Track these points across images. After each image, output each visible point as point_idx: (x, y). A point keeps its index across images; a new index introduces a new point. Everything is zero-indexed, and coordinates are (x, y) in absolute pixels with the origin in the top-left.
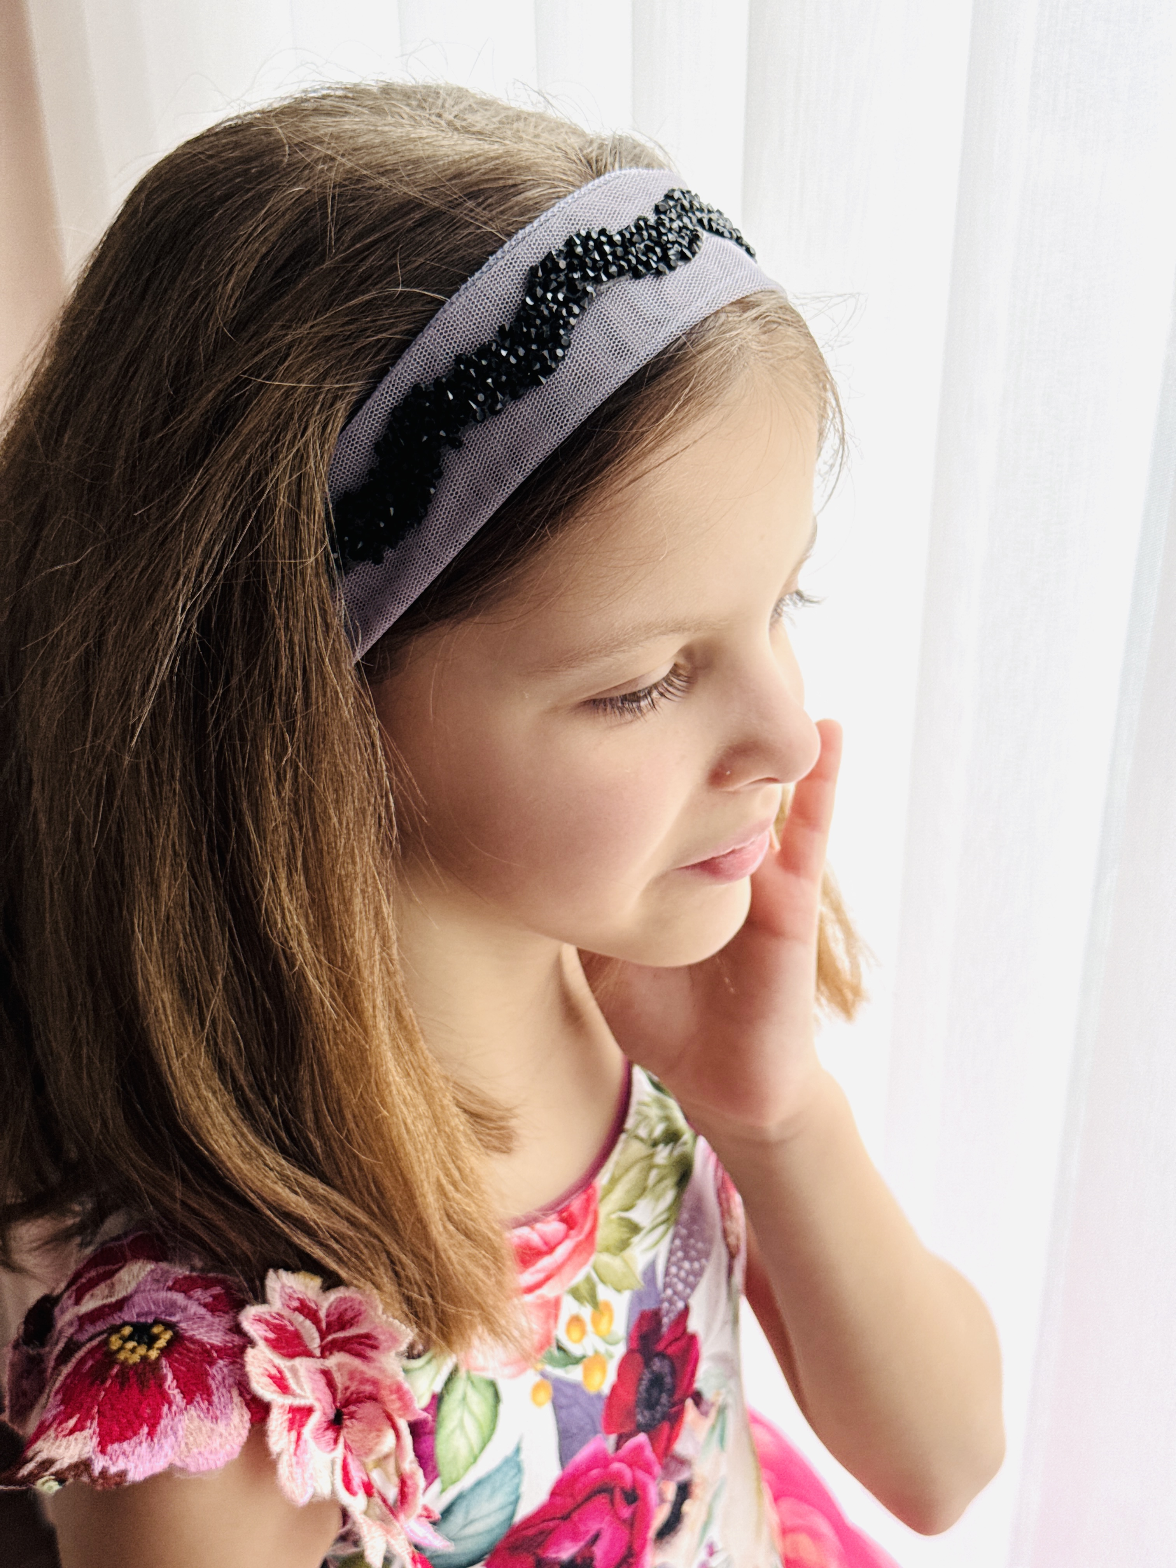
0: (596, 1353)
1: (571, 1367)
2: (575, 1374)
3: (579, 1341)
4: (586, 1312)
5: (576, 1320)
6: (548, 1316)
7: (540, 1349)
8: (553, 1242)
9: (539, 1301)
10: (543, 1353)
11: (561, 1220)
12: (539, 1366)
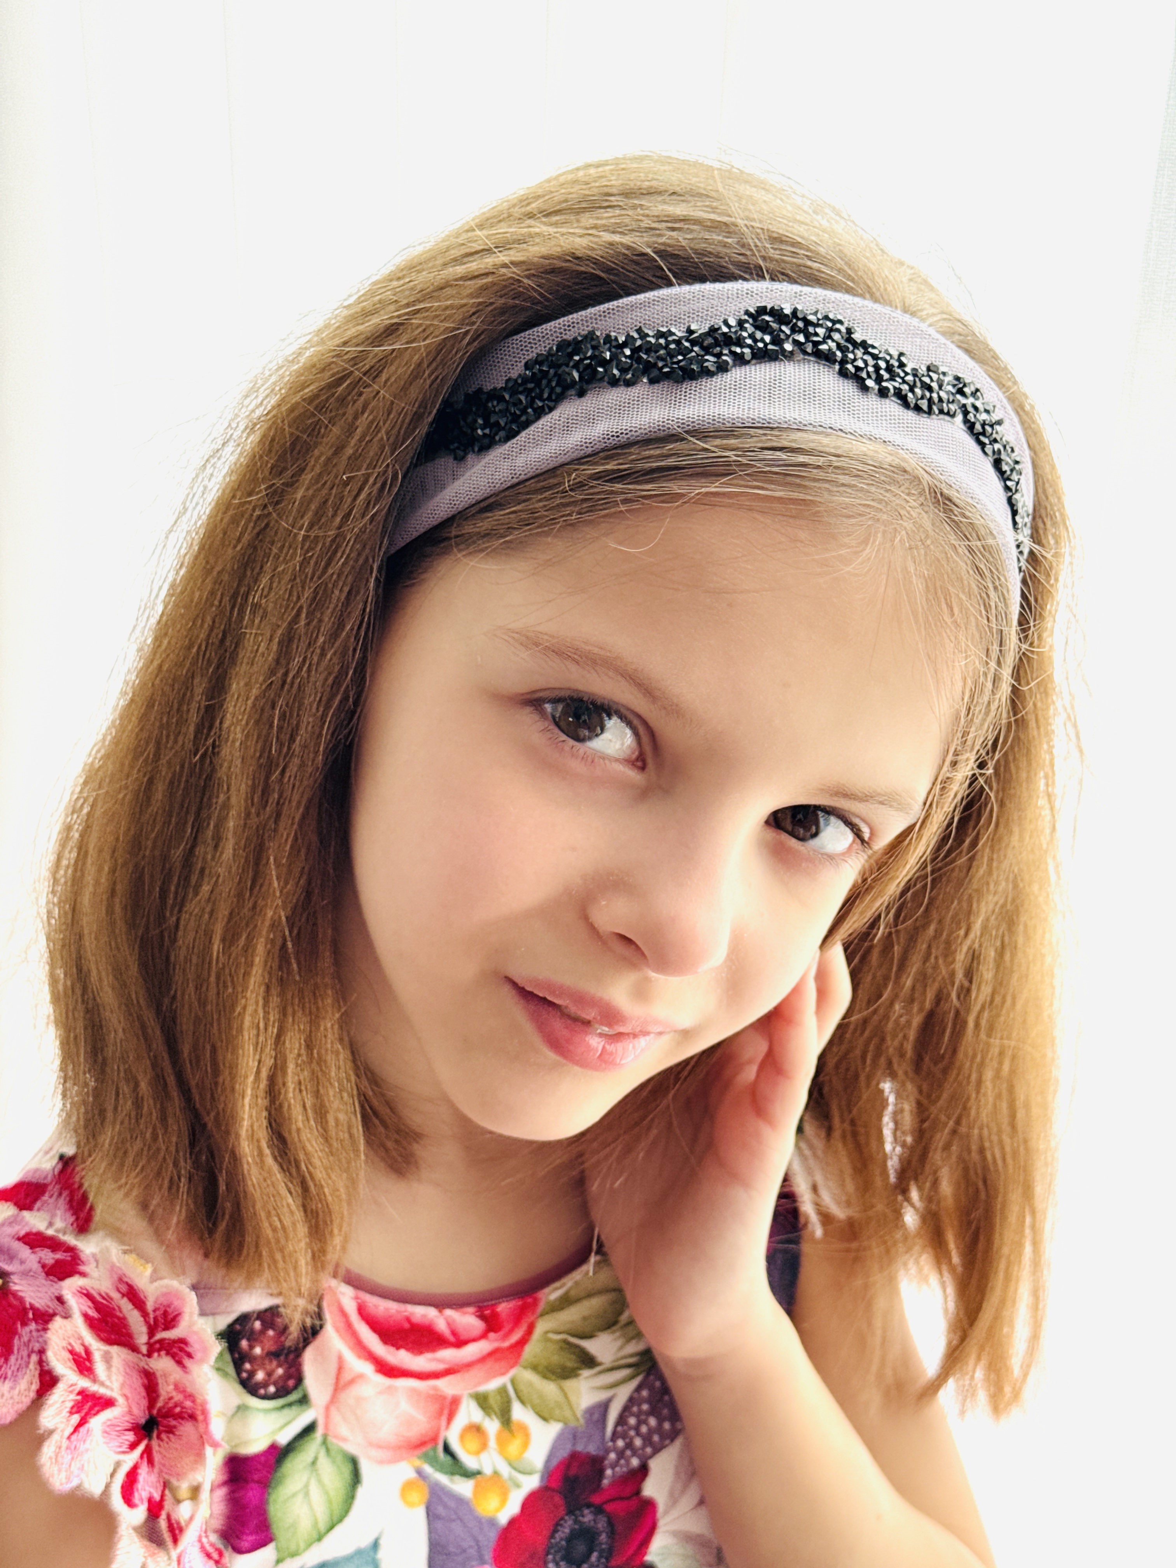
0: (496, 1473)
1: (457, 1478)
2: (463, 1488)
3: (477, 1453)
4: (492, 1426)
5: (476, 1429)
6: (440, 1413)
7: (422, 1444)
8: (464, 1336)
9: (432, 1392)
10: (424, 1449)
11: (482, 1317)
12: (418, 1463)
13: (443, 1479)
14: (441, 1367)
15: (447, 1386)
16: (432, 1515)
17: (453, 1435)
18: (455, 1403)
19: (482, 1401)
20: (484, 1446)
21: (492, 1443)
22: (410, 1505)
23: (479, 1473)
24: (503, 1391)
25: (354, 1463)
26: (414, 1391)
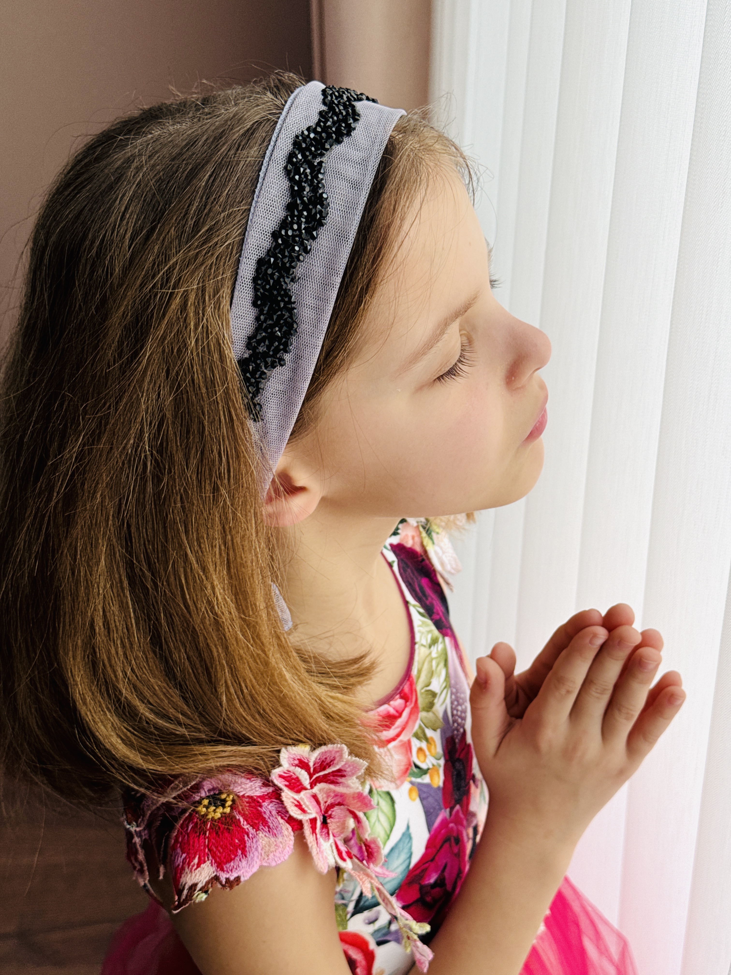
0: (433, 765)
1: (424, 776)
2: (426, 779)
3: (424, 761)
5: (420, 750)
6: (407, 751)
7: (407, 769)
8: (400, 710)
9: (400, 744)
10: (409, 772)
11: (401, 698)
12: (409, 779)
13: (419, 780)
14: (399, 730)
15: (404, 737)
16: (422, 799)
17: (415, 758)
18: (409, 743)
19: (416, 736)
20: (425, 756)
21: (427, 753)
22: (413, 800)
23: (428, 769)
24: (420, 727)
25: (388, 794)
26: (395, 747)
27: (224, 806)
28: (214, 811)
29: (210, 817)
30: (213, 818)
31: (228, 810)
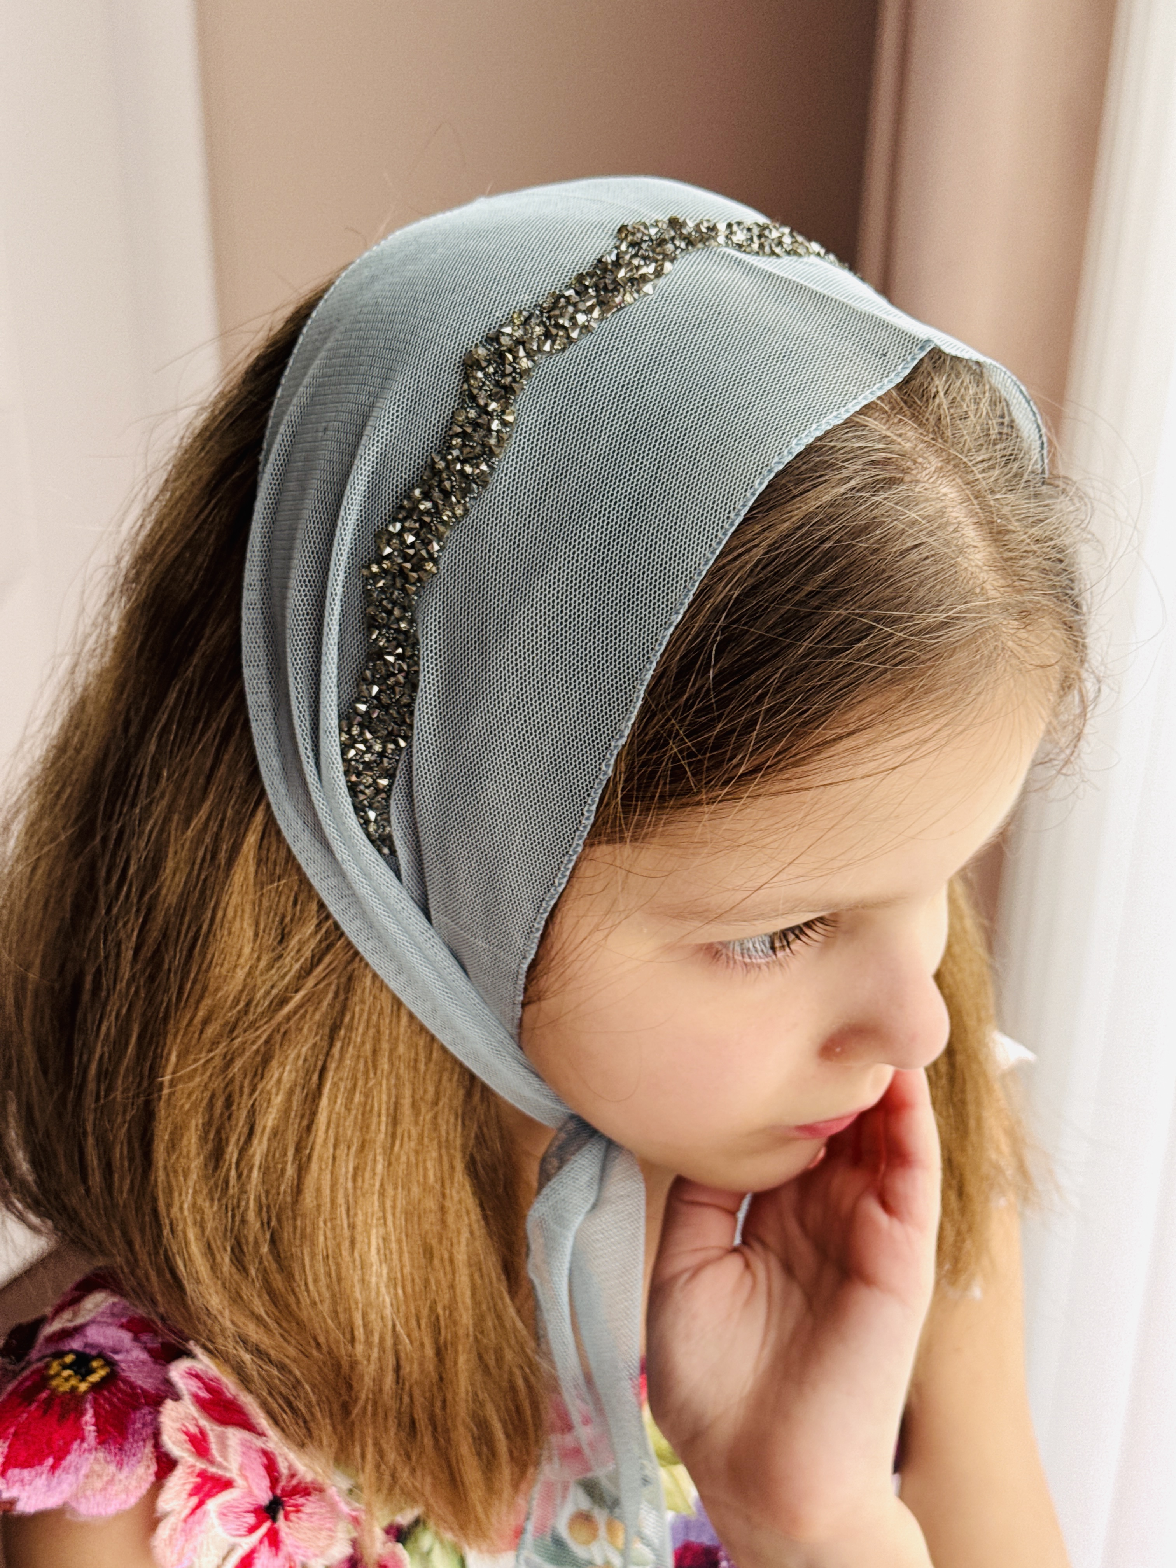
3: (588, 1544)
19: (588, 1488)
20: (594, 1535)
27: (83, 1379)
28: (67, 1379)
29: (54, 1383)
30: (58, 1386)
31: (83, 1387)
